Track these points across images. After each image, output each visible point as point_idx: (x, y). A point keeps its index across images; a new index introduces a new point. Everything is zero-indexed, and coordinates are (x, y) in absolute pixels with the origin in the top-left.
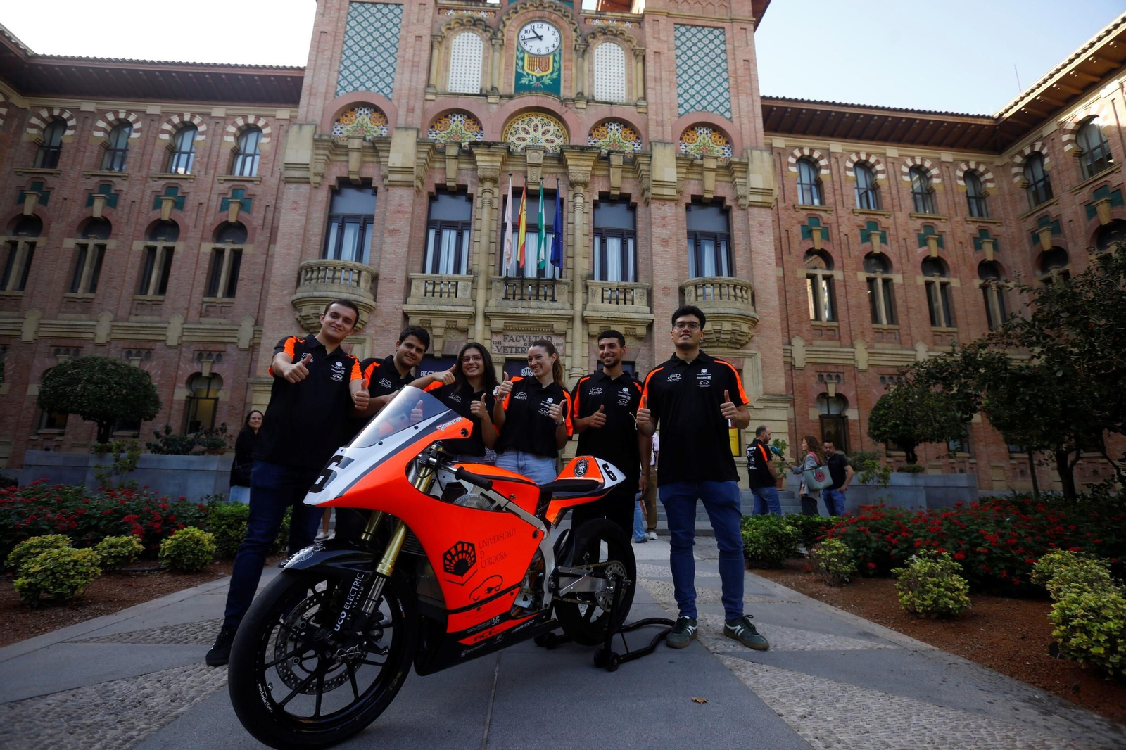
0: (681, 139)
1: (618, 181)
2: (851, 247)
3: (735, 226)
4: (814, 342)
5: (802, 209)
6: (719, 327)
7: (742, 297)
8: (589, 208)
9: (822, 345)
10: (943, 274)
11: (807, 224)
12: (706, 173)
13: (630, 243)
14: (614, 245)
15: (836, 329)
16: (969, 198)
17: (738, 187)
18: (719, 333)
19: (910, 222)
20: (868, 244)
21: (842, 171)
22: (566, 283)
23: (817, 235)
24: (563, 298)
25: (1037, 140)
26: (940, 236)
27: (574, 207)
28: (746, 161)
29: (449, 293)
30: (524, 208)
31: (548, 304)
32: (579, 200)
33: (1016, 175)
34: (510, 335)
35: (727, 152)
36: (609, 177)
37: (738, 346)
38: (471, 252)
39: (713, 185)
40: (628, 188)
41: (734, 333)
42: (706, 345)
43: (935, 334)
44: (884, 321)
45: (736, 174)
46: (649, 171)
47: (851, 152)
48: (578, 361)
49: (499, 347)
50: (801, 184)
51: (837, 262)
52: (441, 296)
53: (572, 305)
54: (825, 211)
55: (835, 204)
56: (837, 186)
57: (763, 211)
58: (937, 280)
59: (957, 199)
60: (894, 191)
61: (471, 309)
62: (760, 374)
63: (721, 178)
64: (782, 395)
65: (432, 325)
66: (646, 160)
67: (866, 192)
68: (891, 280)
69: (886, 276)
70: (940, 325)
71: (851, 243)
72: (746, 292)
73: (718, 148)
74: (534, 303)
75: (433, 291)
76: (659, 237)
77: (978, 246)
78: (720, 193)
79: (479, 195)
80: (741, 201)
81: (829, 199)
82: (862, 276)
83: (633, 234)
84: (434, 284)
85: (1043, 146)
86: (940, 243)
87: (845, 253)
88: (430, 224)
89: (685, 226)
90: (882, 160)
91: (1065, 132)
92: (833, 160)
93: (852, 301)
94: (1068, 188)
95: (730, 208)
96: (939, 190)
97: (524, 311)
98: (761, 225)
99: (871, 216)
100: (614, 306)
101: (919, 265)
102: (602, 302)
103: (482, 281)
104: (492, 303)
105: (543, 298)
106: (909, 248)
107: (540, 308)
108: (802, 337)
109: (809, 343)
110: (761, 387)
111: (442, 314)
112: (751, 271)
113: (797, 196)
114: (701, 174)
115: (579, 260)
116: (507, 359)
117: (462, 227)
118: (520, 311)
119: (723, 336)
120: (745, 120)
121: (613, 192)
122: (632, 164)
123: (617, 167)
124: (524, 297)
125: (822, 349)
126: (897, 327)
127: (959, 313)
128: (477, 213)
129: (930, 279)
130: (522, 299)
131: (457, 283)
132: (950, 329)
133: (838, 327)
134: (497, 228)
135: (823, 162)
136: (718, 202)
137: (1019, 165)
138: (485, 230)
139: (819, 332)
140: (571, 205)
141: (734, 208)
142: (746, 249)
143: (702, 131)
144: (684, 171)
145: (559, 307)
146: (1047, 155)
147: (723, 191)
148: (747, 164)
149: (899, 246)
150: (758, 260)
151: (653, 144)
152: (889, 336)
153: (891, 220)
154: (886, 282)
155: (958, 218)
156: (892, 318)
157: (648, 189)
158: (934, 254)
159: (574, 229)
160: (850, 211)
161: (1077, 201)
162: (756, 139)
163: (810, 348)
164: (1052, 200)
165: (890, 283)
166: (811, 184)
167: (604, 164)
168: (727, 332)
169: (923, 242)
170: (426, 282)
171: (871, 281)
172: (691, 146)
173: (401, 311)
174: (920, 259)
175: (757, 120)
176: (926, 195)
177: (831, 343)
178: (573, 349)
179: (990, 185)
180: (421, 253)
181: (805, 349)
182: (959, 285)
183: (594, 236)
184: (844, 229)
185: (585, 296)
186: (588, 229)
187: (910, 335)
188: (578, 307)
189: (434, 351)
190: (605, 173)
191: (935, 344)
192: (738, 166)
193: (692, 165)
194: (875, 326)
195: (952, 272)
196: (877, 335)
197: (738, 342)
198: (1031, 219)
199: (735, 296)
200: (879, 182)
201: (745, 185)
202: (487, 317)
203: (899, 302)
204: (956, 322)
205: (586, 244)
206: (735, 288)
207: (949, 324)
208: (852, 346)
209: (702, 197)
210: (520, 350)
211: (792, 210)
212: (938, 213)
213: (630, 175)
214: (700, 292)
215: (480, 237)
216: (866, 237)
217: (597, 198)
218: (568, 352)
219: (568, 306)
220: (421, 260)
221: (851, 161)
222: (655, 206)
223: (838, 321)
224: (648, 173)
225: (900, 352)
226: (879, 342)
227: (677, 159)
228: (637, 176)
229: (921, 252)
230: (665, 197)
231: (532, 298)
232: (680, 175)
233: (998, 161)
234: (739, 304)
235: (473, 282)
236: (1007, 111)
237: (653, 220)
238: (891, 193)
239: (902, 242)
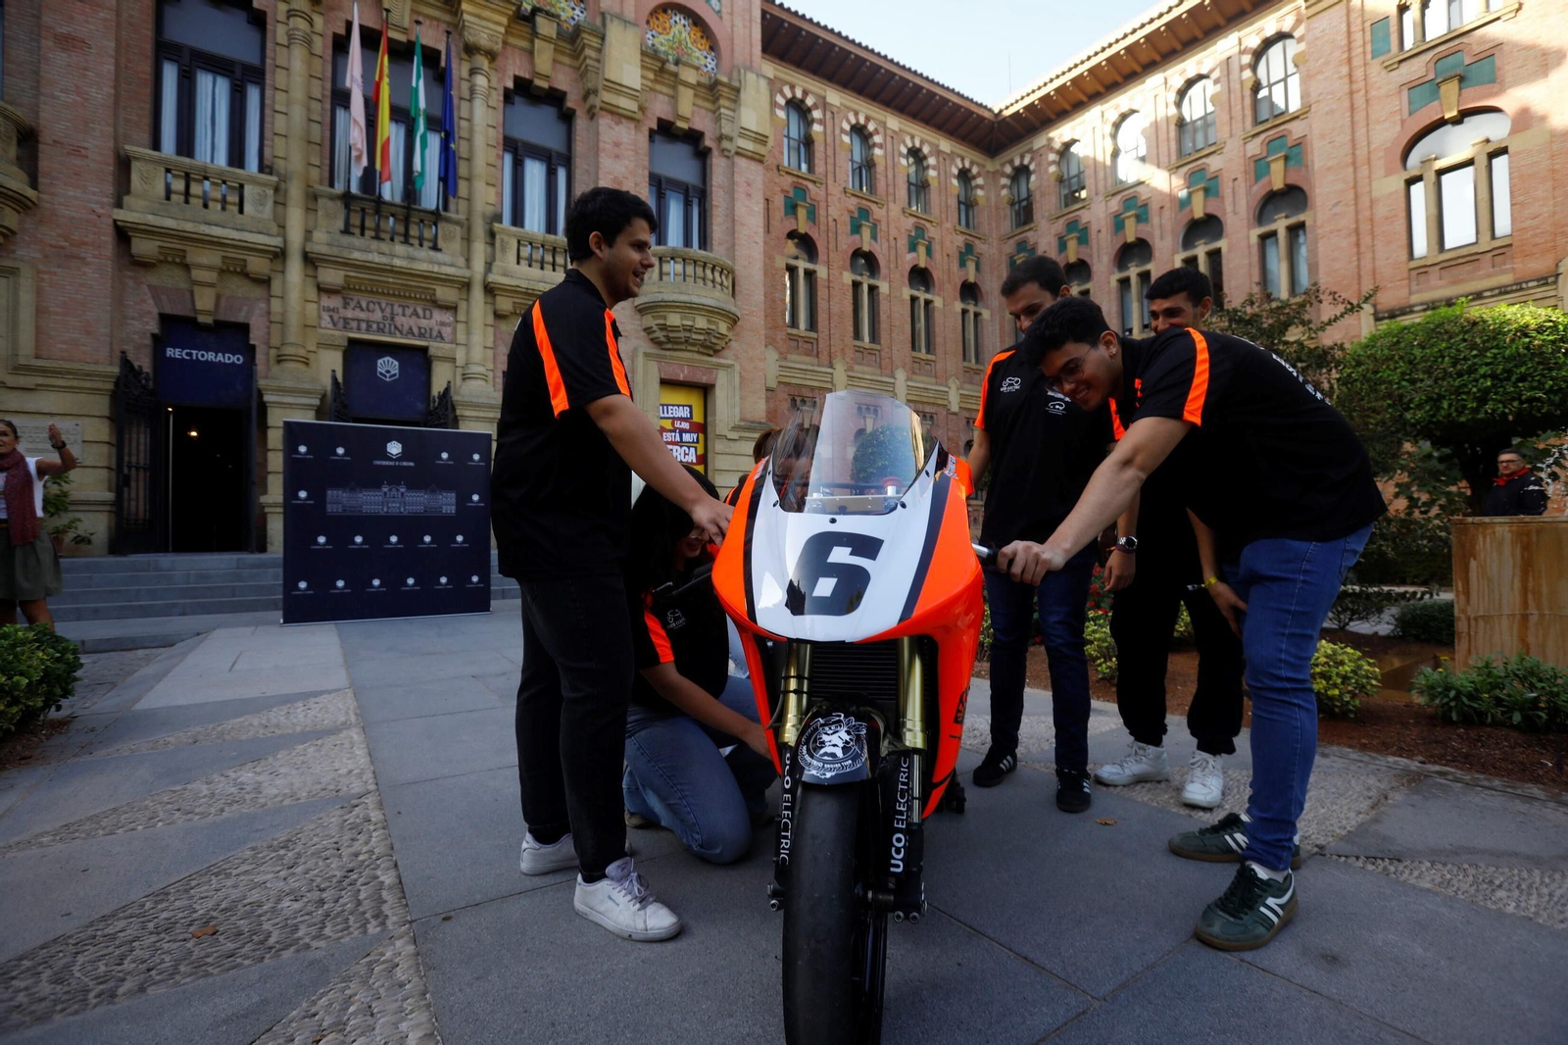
0: (648, 22)
1: (548, 66)
2: (839, 238)
3: (714, 178)
4: (789, 356)
5: (787, 173)
6: (690, 323)
7: (721, 284)
8: (497, 98)
9: (799, 360)
10: (927, 290)
11: (791, 195)
12: (681, 89)
13: (562, 174)
14: (535, 172)
15: (815, 342)
16: (960, 203)
17: (723, 121)
18: (690, 331)
19: (903, 218)
20: (857, 237)
21: (837, 132)
22: (458, 223)
23: (802, 213)
24: (452, 248)
25: (1027, 152)
26: (930, 242)
27: (472, 91)
28: (736, 84)
29: (224, 202)
30: (386, 71)
31: (424, 253)
32: (481, 81)
33: (1004, 187)
34: (356, 299)
35: (712, 65)
36: (531, 53)
37: (711, 353)
38: (268, 134)
39: (690, 111)
40: (563, 81)
41: (708, 334)
42: (669, 346)
43: (915, 360)
44: (867, 338)
45: (722, 102)
46: (598, 61)
47: (849, 109)
48: (477, 353)
49: (336, 318)
50: (788, 137)
51: (822, 256)
52: (206, 206)
53: (468, 260)
54: (814, 182)
55: (826, 176)
56: (830, 152)
57: (754, 166)
58: (922, 296)
59: (949, 201)
60: (890, 176)
61: (277, 241)
62: (737, 393)
63: (700, 102)
64: (760, 423)
65: (189, 259)
66: (594, 42)
67: (860, 168)
68: (877, 287)
69: (873, 282)
70: (920, 351)
71: (839, 231)
72: (727, 277)
73: (698, 54)
74: (400, 249)
75: (187, 193)
76: (609, 173)
77: (962, 264)
78: (698, 125)
79: (281, 17)
80: (725, 144)
81: (820, 168)
82: (848, 278)
83: (568, 161)
84: (188, 178)
85: (1032, 160)
86: (929, 251)
87: (832, 246)
88: (164, 50)
89: (647, 164)
90: (881, 130)
91: (1052, 149)
92: (828, 115)
93: (835, 309)
94: (1047, 214)
95: (709, 150)
96: (934, 184)
97: (384, 260)
98: (749, 185)
99: (864, 202)
100: (535, 272)
101: (907, 275)
102: (518, 263)
103: (295, 192)
104: (319, 236)
105: (416, 242)
106: (899, 252)
107: (412, 259)
108: (776, 348)
109: (783, 357)
110: (737, 410)
111: (211, 243)
112: (732, 248)
113: (782, 153)
114: (674, 88)
115: (479, 186)
116: (352, 342)
117: (245, 76)
118: (377, 258)
119: (694, 336)
120: (738, 22)
121: (538, 82)
122: (572, 40)
123: (547, 39)
124: (383, 235)
125: (797, 366)
126: (878, 347)
127: (939, 340)
128: (276, 55)
129: (915, 293)
130: (377, 238)
131: (242, 186)
132: (929, 357)
133: (817, 340)
134: (323, 96)
135: (817, 114)
136: (693, 138)
137: (1008, 176)
138: (298, 94)
139: (794, 344)
140: (465, 86)
141: (715, 152)
142: (726, 216)
143: (677, 19)
144: (651, 76)
145: (446, 261)
146: (1034, 172)
147: (702, 122)
148: (738, 91)
149: (889, 247)
150: (742, 234)
151: (608, 17)
152: (870, 357)
153: (883, 212)
154: (872, 289)
155: (948, 225)
156: (875, 337)
157: (595, 92)
158: (922, 265)
159: (471, 130)
160: (841, 189)
161: (1053, 232)
162: (751, 56)
163: (784, 364)
164: (1032, 225)
165: (875, 292)
166: (799, 142)
167: (523, 28)
168: (700, 331)
169: (913, 248)
170: (168, 171)
171: (856, 285)
172: (662, 38)
173: (110, 222)
174: (908, 268)
175: (754, 27)
176: (919, 188)
177: (808, 359)
178: (468, 333)
179: (980, 192)
180: (148, 106)
181: (778, 363)
182: (941, 306)
183: (505, 150)
184: (834, 212)
185: (489, 249)
186: (495, 136)
187: (890, 358)
188: (479, 265)
189: (195, 310)
190: (524, 44)
191: (914, 373)
192: (725, 90)
193: (662, 70)
194: (857, 343)
195: (937, 289)
196: (857, 354)
197: (711, 346)
198: (1012, 242)
199: (713, 281)
200: (875, 158)
201: (732, 120)
202: (310, 260)
203: (883, 317)
204: (935, 349)
205: (492, 160)
206: (713, 270)
207: (928, 351)
208: (831, 366)
209: (673, 124)
210: (375, 326)
211: (775, 171)
212: (930, 213)
213: (566, 60)
214: (666, 268)
215: (288, 103)
216: (856, 229)
217: (510, 84)
218: (461, 337)
219: (461, 261)
220: (147, 120)
221: (848, 121)
222: (604, 122)
223: (817, 332)
224: (596, 64)
225: (880, 379)
226: (859, 364)
227: (643, 53)
228: (576, 64)
229: (909, 259)
230: (621, 111)
231: (398, 239)
232: (645, 82)
233: (991, 166)
234: (718, 293)
235: (277, 190)
236: (1007, 108)
237: (601, 145)
238: (886, 177)
239: (893, 242)
